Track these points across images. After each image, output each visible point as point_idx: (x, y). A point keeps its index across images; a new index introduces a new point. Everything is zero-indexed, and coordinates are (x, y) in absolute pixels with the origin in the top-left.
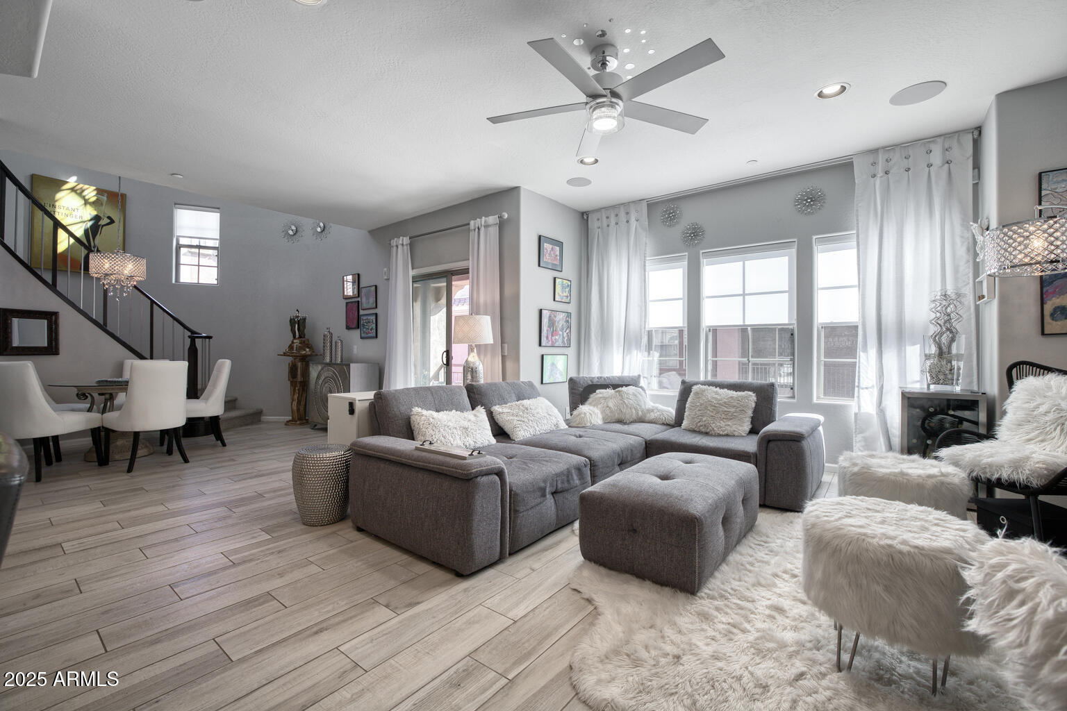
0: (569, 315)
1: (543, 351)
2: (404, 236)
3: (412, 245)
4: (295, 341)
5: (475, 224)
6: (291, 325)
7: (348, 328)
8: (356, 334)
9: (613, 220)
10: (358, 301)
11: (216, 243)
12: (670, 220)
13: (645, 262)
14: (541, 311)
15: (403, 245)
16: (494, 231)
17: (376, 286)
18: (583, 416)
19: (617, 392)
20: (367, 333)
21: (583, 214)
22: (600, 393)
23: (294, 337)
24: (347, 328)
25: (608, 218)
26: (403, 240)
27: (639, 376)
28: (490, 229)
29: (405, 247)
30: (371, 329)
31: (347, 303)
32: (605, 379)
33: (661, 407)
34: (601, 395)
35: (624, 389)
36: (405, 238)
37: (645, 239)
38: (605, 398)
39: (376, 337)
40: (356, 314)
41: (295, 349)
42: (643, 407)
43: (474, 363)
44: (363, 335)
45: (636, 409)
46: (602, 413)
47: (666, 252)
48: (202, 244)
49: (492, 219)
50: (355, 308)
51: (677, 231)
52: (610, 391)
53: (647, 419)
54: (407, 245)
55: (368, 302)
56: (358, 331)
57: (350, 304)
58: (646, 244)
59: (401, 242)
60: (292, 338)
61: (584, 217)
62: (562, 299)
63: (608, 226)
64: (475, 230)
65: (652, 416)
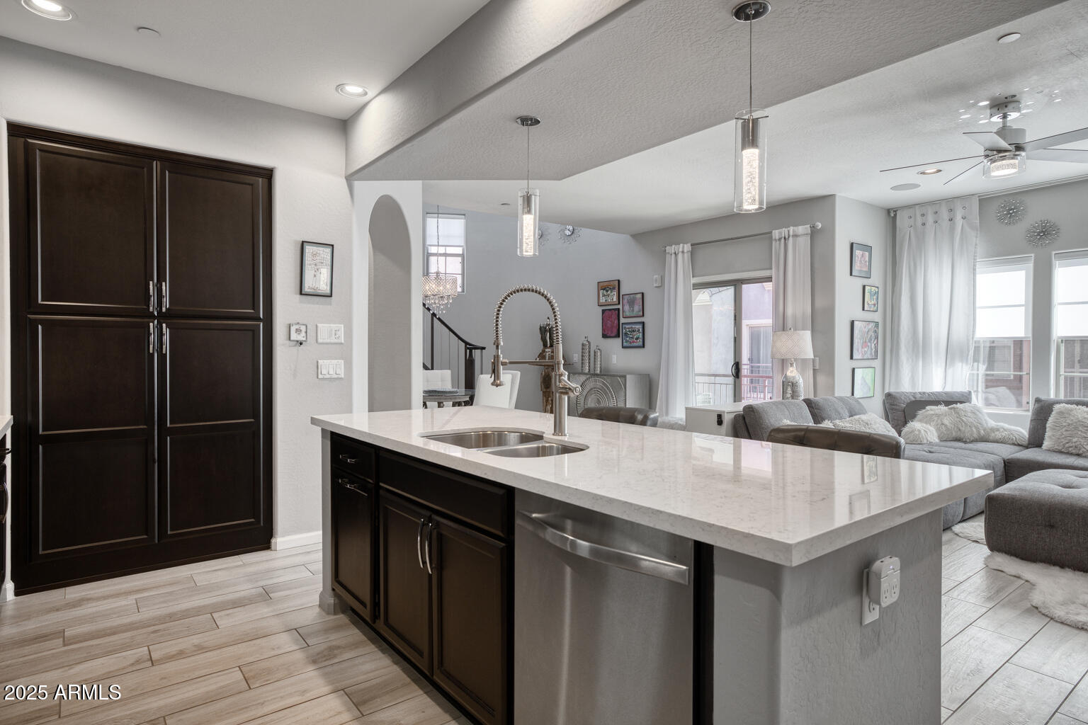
0: (877, 324)
1: (854, 364)
2: (684, 244)
3: (692, 253)
4: (547, 350)
5: (780, 233)
6: (541, 334)
7: (605, 336)
8: (616, 343)
9: (930, 219)
10: (619, 309)
11: (459, 251)
12: (1010, 217)
13: (974, 265)
14: (852, 323)
15: (683, 252)
16: (804, 243)
17: (643, 294)
18: (917, 433)
19: (951, 409)
20: (631, 343)
21: (888, 211)
22: (931, 410)
23: (545, 345)
24: (603, 337)
25: (923, 215)
26: (683, 247)
27: (970, 392)
28: (798, 238)
29: (686, 255)
30: (637, 339)
31: (603, 311)
32: (929, 395)
33: (1006, 426)
34: (932, 412)
35: (959, 405)
36: (685, 245)
37: (975, 239)
38: (938, 415)
39: (644, 346)
40: (616, 322)
41: (547, 358)
42: (985, 425)
43: (794, 377)
44: (625, 344)
45: (977, 428)
46: (937, 431)
47: (1003, 254)
48: (448, 252)
49: (801, 229)
50: (614, 316)
51: (1020, 229)
52: (942, 408)
53: (991, 438)
54: (688, 252)
55: (633, 310)
56: (620, 340)
57: (606, 313)
58: (976, 245)
59: (681, 250)
60: (542, 347)
61: (891, 215)
62: (870, 307)
63: (924, 224)
64: (780, 239)
65: (998, 435)
